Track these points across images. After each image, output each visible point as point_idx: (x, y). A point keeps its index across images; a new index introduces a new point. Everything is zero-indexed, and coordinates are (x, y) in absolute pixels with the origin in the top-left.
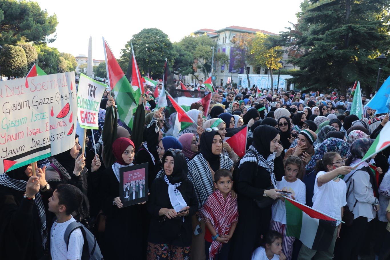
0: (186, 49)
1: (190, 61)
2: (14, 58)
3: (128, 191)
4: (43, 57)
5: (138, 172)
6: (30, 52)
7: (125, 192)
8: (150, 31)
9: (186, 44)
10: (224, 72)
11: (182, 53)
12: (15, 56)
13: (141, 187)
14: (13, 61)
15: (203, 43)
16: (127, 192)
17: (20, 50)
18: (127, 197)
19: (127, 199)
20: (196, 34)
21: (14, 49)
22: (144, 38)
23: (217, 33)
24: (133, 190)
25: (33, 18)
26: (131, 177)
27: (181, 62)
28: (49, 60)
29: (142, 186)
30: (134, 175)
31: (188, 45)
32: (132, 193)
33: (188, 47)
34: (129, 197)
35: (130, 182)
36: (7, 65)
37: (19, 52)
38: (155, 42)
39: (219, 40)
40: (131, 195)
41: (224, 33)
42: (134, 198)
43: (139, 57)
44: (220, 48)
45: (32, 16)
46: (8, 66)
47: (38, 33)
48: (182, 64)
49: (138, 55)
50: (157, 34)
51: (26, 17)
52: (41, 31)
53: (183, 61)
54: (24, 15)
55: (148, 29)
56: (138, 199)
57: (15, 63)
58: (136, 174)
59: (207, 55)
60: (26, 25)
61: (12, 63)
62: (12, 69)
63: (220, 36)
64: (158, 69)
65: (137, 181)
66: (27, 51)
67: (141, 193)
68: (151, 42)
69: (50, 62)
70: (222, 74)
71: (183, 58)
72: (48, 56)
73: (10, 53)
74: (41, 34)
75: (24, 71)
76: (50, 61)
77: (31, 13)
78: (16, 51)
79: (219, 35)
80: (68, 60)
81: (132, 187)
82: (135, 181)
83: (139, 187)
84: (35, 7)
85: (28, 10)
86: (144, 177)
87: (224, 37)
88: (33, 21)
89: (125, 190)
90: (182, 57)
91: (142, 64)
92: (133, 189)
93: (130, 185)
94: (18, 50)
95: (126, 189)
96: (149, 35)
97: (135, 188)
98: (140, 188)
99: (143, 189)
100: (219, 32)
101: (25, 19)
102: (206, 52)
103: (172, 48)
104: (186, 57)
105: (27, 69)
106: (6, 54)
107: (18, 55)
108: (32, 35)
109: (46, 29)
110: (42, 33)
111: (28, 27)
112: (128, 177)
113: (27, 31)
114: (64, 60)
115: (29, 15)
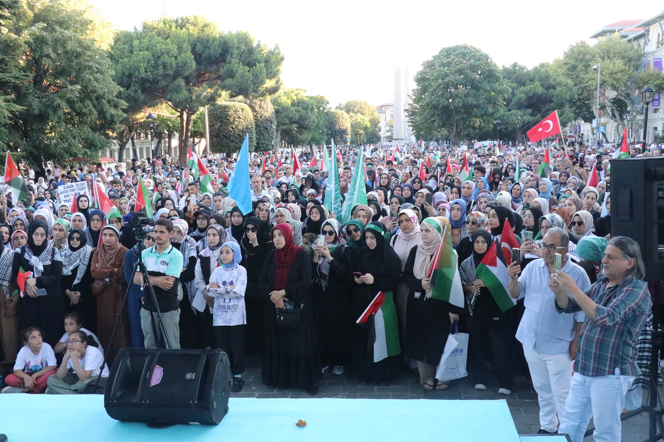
0: (570, 73)
1: (568, 97)
2: (232, 123)
4: (295, 115)
6: (261, 110)
8: (452, 51)
9: (569, 62)
10: (660, 111)
11: (551, 82)
12: (234, 120)
14: (233, 128)
15: (607, 54)
17: (242, 109)
20: (596, 36)
21: (234, 108)
22: (440, 66)
23: (642, 28)
25: (239, 57)
27: (552, 101)
28: (306, 119)
31: (573, 62)
33: (574, 68)
36: (223, 135)
37: (240, 113)
38: (460, 72)
39: (649, 41)
41: (658, 24)
44: (651, 59)
45: (238, 54)
46: (225, 137)
47: (245, 81)
48: (552, 105)
49: (430, 99)
50: (464, 55)
51: (229, 58)
52: (249, 79)
53: (555, 99)
54: (227, 55)
55: (450, 48)
57: (235, 132)
59: (614, 79)
60: (229, 71)
61: (231, 131)
62: (230, 141)
63: (651, 33)
66: (257, 109)
68: (450, 73)
69: (309, 122)
70: (656, 114)
71: (555, 93)
72: (305, 111)
73: (227, 115)
74: (249, 83)
77: (235, 51)
78: (236, 111)
79: (648, 32)
80: (362, 114)
84: (244, 40)
85: (232, 47)
87: (659, 34)
88: (239, 63)
90: (552, 90)
94: (241, 110)
96: (449, 60)
100: (648, 24)
101: (228, 61)
102: (612, 73)
103: (497, 79)
104: (558, 89)
105: (255, 139)
106: (222, 117)
107: (239, 118)
108: (238, 87)
109: (258, 73)
110: (252, 81)
111: (231, 74)
113: (229, 81)
114: (346, 115)
115: (232, 54)
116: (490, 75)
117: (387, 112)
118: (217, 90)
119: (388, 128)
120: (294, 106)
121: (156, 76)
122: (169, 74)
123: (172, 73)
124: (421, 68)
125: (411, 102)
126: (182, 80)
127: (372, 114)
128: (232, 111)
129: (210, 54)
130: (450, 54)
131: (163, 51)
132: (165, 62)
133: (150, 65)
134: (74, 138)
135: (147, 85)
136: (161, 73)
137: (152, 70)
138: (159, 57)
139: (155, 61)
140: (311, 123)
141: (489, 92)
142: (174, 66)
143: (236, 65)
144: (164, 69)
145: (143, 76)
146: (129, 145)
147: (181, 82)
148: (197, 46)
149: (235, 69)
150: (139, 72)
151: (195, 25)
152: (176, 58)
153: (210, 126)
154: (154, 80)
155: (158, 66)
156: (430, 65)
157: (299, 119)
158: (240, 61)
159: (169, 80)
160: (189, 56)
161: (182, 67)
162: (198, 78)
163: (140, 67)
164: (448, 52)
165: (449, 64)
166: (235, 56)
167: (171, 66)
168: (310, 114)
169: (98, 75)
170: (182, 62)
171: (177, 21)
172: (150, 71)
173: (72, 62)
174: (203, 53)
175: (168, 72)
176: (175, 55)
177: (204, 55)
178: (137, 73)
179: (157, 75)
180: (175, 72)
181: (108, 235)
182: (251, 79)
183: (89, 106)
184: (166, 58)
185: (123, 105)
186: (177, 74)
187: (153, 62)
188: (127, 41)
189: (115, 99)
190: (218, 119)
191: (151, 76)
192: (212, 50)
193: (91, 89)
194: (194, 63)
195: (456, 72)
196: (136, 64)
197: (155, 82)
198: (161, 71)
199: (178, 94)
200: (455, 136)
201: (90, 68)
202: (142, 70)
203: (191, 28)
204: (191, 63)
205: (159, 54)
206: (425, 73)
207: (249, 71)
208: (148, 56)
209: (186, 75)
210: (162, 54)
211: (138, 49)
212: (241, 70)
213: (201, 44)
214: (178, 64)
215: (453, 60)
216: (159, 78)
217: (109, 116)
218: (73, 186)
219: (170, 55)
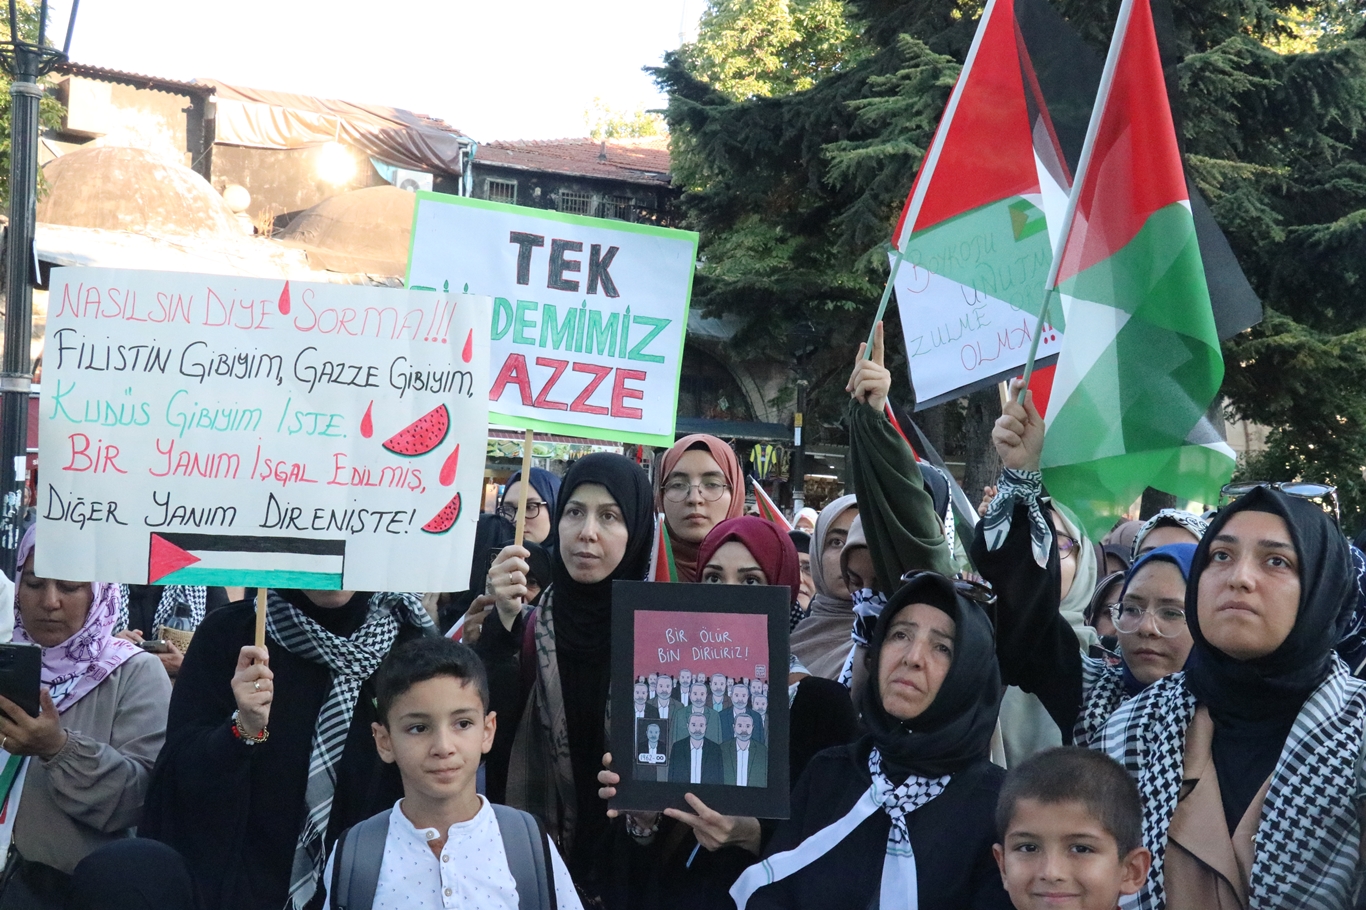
3: (664, 725)
5: (724, 628)
7: (644, 724)
13: (743, 725)
16: (653, 731)
18: (652, 756)
19: (654, 767)
24: (692, 729)
26: (677, 646)
29: (749, 720)
30: (694, 640)
32: (686, 742)
34: (663, 758)
40: (679, 754)
58: (709, 636)
65: (718, 681)
67: (743, 757)
81: (688, 711)
82: (702, 677)
83: (727, 717)
86: (762, 671)
89: (640, 714)
92: (693, 719)
93: (676, 694)
95: (652, 710)
97: (703, 720)
98: (738, 730)
99: (755, 740)
112: (658, 639)
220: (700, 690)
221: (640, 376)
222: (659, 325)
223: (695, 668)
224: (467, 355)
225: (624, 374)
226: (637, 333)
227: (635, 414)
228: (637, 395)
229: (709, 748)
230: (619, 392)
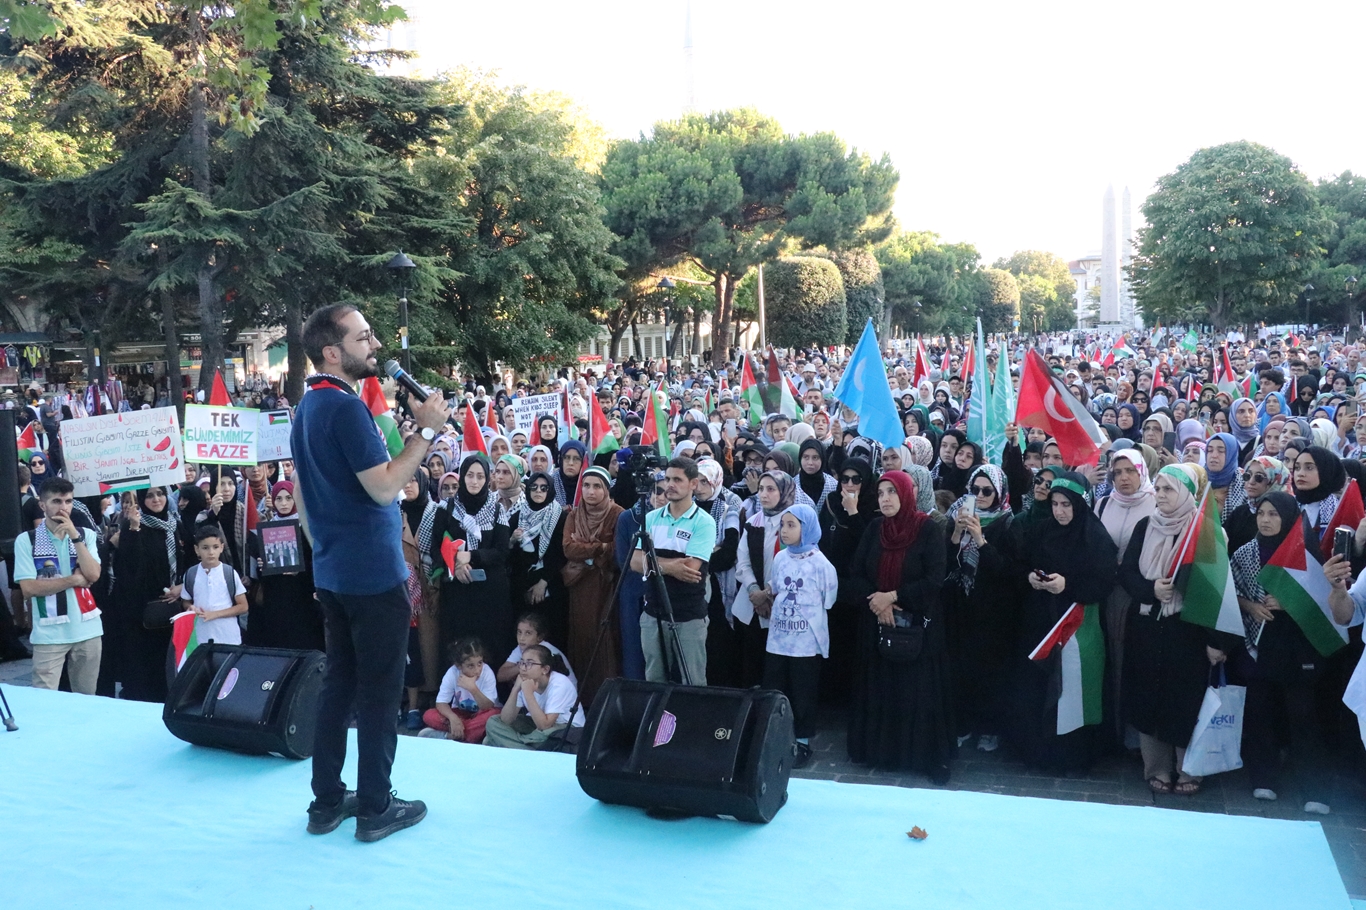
2: (806, 294)
3: (273, 554)
4: (919, 279)
6: (858, 270)
7: (267, 554)
8: (1217, 156)
12: (810, 289)
13: (292, 551)
14: (806, 303)
16: (271, 556)
17: (824, 270)
18: (271, 562)
21: (809, 268)
22: (1192, 184)
24: (280, 554)
25: (818, 178)
26: (274, 536)
28: (938, 287)
30: (278, 534)
32: (279, 557)
34: (274, 561)
35: (273, 541)
37: (821, 276)
38: (1233, 194)
40: (277, 560)
42: (282, 565)
43: (1175, 251)
45: (816, 173)
46: (793, 318)
47: (828, 220)
49: (1173, 247)
50: (1240, 162)
51: (800, 179)
52: (836, 215)
54: (797, 175)
55: (1212, 150)
56: (288, 567)
57: (810, 310)
60: (801, 201)
61: (803, 308)
62: (801, 326)
64: (1252, 287)
65: (285, 543)
66: (851, 269)
67: (293, 559)
68: (1213, 197)
69: (944, 292)
73: (797, 281)
74: (836, 222)
75: (835, 330)
76: (941, 289)
77: (811, 167)
78: (812, 273)
80: (1043, 276)
81: (278, 550)
82: (281, 542)
83: (288, 550)
84: (826, 146)
85: (805, 161)
86: (295, 538)
88: (818, 188)
89: (266, 551)
91: (1190, 277)
92: (280, 552)
93: (275, 546)
94: (821, 271)
95: (270, 551)
96: (1211, 171)
97: (282, 551)
98: (290, 552)
101: (799, 184)
103: (1308, 206)
105: (846, 322)
106: (788, 284)
107: (819, 285)
108: (815, 230)
109: (852, 204)
110: (841, 219)
111: (804, 208)
112: (269, 535)
113: (800, 220)
114: (1012, 279)
115: (805, 173)
116: (1294, 199)
117: (1089, 272)
118: (780, 236)
119: (1091, 302)
120: (917, 263)
121: (675, 215)
122: (698, 211)
123: (702, 209)
124: (1156, 189)
125: (1135, 252)
126: (719, 220)
127: (1061, 277)
128: (806, 273)
129: (767, 174)
130: (1212, 162)
131: (687, 171)
132: (690, 190)
133: (665, 195)
134: (539, 322)
135: (661, 229)
136: (683, 209)
137: (669, 204)
138: (680, 182)
139: (674, 189)
140: (947, 293)
141: (1291, 230)
142: (706, 196)
143: (814, 191)
144: (688, 203)
145: (653, 214)
146: (628, 334)
147: (717, 223)
148: (747, 161)
149: (811, 198)
150: (647, 208)
151: (743, 125)
152: (709, 182)
153: (767, 300)
154: (671, 221)
155: (679, 197)
156: (1172, 183)
157: (925, 286)
158: (821, 185)
159: (697, 220)
160: (731, 178)
161: (719, 198)
162: (747, 216)
163: (649, 200)
164: (1207, 158)
165: (1210, 179)
166: (811, 175)
167: (702, 199)
168: (945, 277)
169: (580, 216)
170: (720, 188)
171: (711, 120)
172: (665, 207)
173: (540, 195)
174: (756, 172)
175: (696, 207)
176: (707, 177)
177: (757, 176)
178: (643, 210)
179: (676, 211)
180: (708, 206)
181: (592, 486)
182: (839, 215)
183: (564, 270)
184: (692, 184)
185: (618, 264)
186: (712, 209)
187: (670, 190)
188: (629, 158)
189: (606, 255)
190: (782, 287)
191: (667, 215)
192: (771, 167)
193: (569, 238)
194: (740, 189)
195: (1225, 194)
196: (642, 195)
197: (673, 224)
198: (683, 205)
199: (713, 244)
200: (1221, 314)
201: (569, 203)
202: (652, 205)
203: (736, 130)
204: (736, 191)
205: (681, 177)
206: (1162, 198)
207: (835, 202)
208: (661, 180)
209: (726, 211)
210: (686, 175)
211: (646, 170)
212: (822, 199)
213: (753, 157)
214: (712, 192)
215: (1219, 172)
216: (680, 217)
217: (596, 283)
218: (537, 401)
219: (700, 177)
220: (281, 545)
221: (246, 447)
222: (251, 433)
223: (279, 540)
224: (171, 422)
225: (242, 447)
226: (245, 436)
227: (246, 457)
228: (246, 452)
229: (285, 558)
230: (242, 452)
